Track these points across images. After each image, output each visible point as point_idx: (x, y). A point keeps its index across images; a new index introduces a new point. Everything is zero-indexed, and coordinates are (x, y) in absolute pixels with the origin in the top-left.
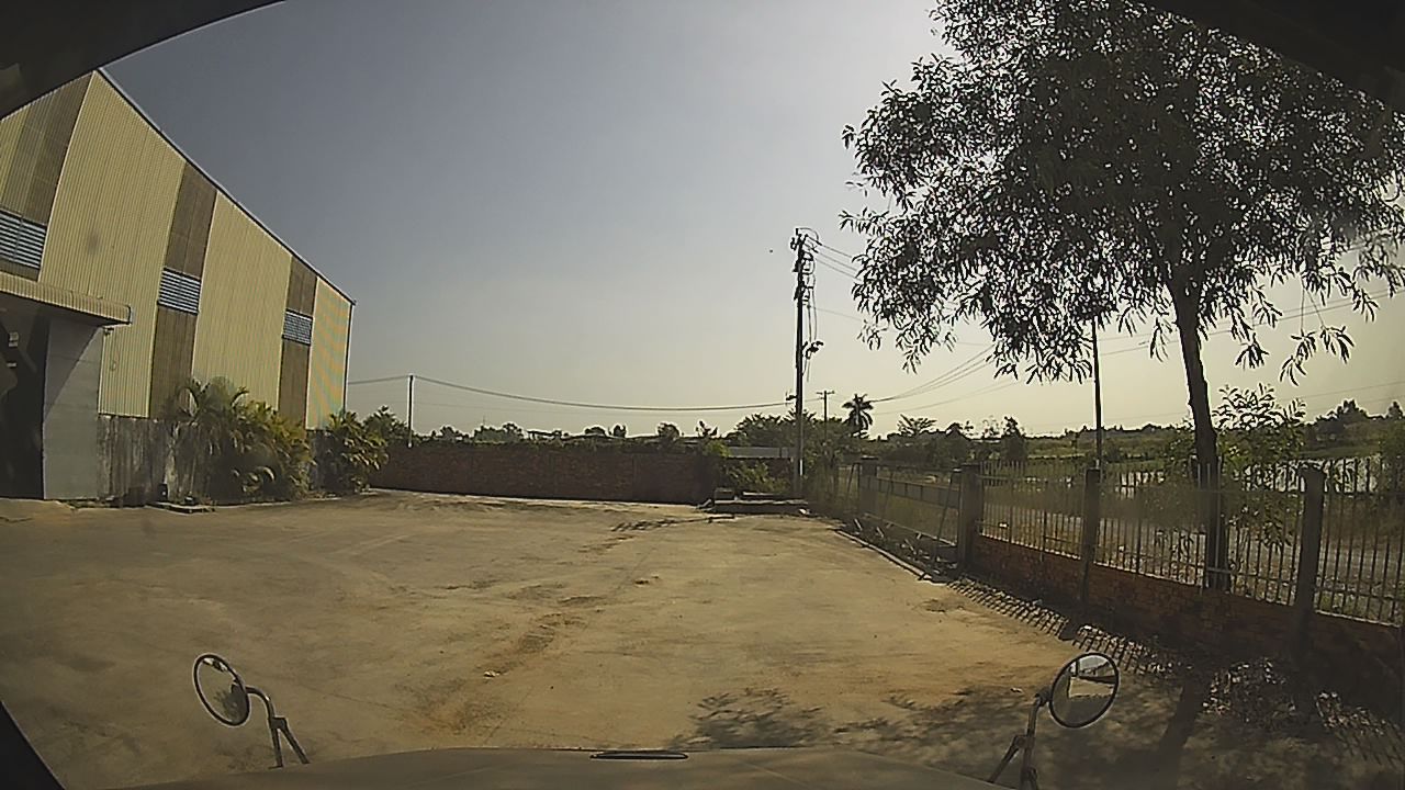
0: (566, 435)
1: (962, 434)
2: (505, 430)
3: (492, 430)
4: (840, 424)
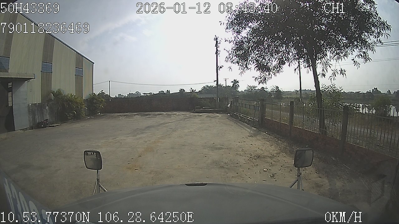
0: (153, 93)
1: (265, 90)
2: (136, 93)
3: (132, 93)
4: (231, 87)
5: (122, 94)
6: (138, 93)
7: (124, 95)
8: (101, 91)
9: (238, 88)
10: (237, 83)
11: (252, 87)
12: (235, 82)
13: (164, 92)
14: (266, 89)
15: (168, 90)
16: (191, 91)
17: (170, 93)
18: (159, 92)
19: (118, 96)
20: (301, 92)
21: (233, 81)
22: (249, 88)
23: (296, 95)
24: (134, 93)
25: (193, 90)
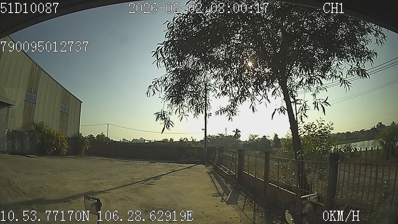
1: (266, 139)
2: (141, 140)
3: (136, 139)
4: (232, 137)
5: (126, 140)
6: (142, 139)
7: (129, 140)
8: (101, 133)
9: (239, 138)
10: (239, 133)
11: (253, 136)
13: (168, 140)
15: (171, 139)
16: (192, 141)
17: (173, 141)
18: (163, 140)
19: (122, 141)
21: (235, 130)
22: (251, 137)
24: (138, 139)
25: (193, 140)
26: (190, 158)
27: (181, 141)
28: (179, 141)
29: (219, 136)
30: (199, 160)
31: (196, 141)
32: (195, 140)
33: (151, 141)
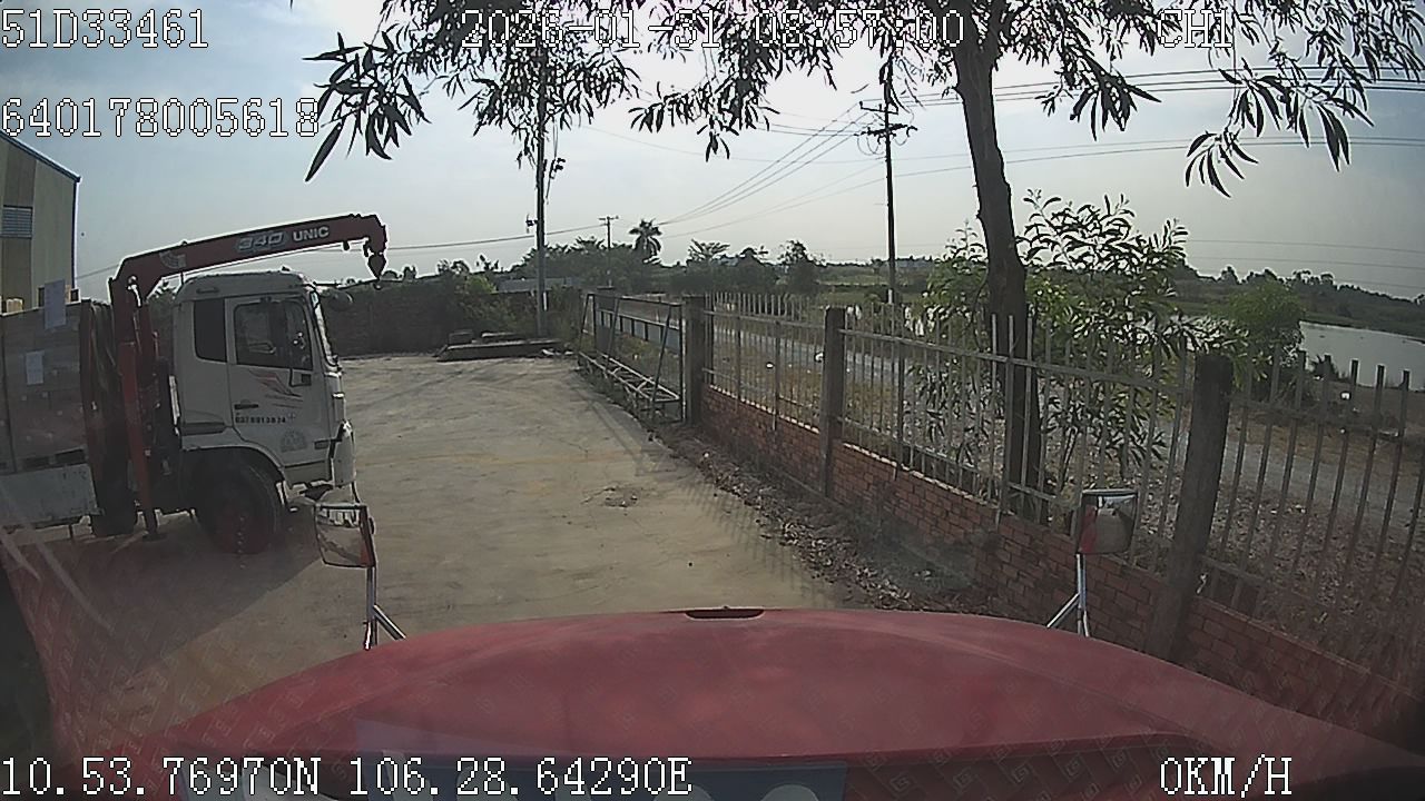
1: (755, 259)
4: (630, 251)
9: (656, 254)
10: (654, 237)
11: (708, 249)
12: (647, 231)
13: (395, 274)
14: (761, 253)
15: (407, 269)
16: (483, 270)
17: (417, 277)
20: (893, 266)
21: (637, 226)
22: (699, 250)
23: (877, 277)
25: (487, 265)
26: (484, 335)
27: (445, 272)
28: (436, 276)
29: (581, 250)
30: (519, 343)
31: (499, 270)
32: (496, 265)
33: (336, 284)
